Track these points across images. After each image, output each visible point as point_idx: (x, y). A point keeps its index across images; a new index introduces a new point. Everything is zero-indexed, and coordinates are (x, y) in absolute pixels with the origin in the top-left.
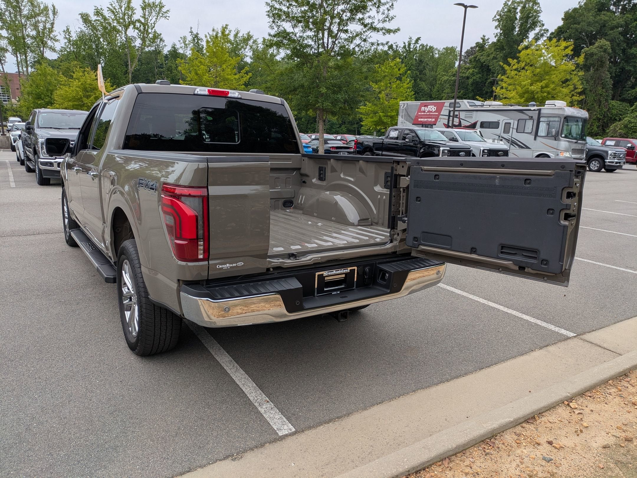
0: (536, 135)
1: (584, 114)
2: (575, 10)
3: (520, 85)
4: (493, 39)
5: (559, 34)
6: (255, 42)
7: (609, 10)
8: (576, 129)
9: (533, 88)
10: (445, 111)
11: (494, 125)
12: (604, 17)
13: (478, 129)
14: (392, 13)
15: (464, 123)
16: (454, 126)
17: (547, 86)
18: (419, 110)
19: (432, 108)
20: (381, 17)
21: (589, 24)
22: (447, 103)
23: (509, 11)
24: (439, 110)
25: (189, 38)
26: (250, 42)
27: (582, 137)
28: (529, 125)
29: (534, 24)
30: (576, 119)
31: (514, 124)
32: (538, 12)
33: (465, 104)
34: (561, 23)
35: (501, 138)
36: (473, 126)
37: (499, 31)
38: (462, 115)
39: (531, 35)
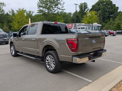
0: (92, 30)
1: (101, 25)
2: (94, 5)
3: (87, 20)
4: (78, 11)
5: (92, 10)
6: (27, 12)
7: (100, 5)
8: (99, 28)
9: (90, 20)
10: (73, 26)
11: (84, 28)
12: (99, 6)
13: (80, 29)
14: (63, 6)
15: (77, 28)
16: (76, 29)
17: (92, 20)
18: (68, 26)
19: (71, 25)
20: (61, 7)
21: (97, 8)
22: (74, 24)
23: (81, 5)
24: (72, 25)
25: (11, 11)
26: (26, 12)
27: (101, 30)
28: (91, 28)
29: (86, 8)
30: (99, 26)
31: (88, 28)
32: (87, 5)
33: (77, 24)
34: (92, 8)
35: (85, 31)
36: (79, 28)
37: (80, 9)
38: (77, 26)
39: (86, 10)
